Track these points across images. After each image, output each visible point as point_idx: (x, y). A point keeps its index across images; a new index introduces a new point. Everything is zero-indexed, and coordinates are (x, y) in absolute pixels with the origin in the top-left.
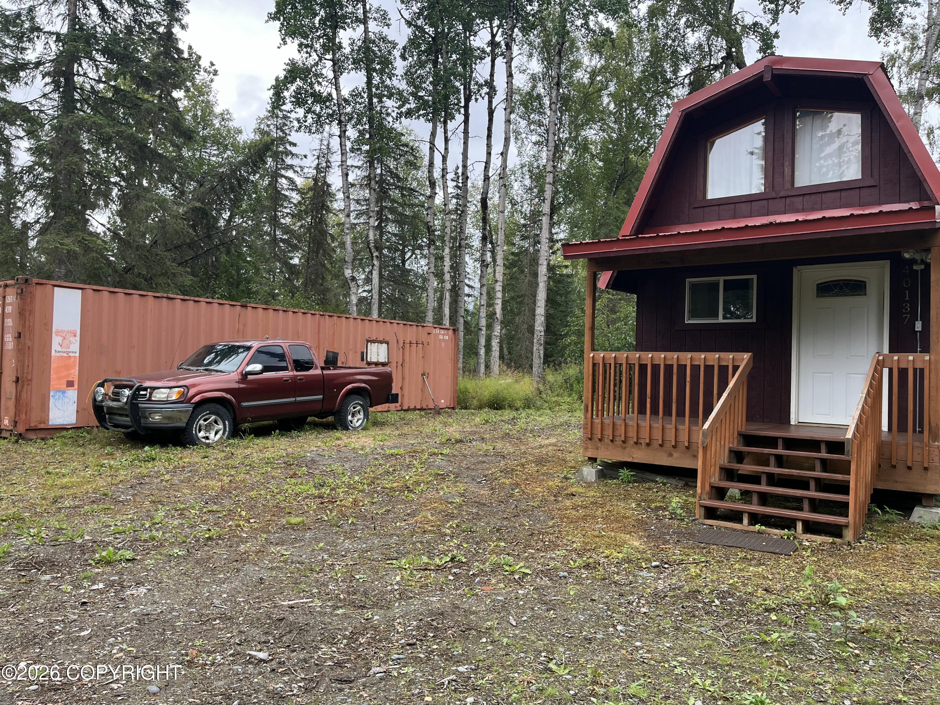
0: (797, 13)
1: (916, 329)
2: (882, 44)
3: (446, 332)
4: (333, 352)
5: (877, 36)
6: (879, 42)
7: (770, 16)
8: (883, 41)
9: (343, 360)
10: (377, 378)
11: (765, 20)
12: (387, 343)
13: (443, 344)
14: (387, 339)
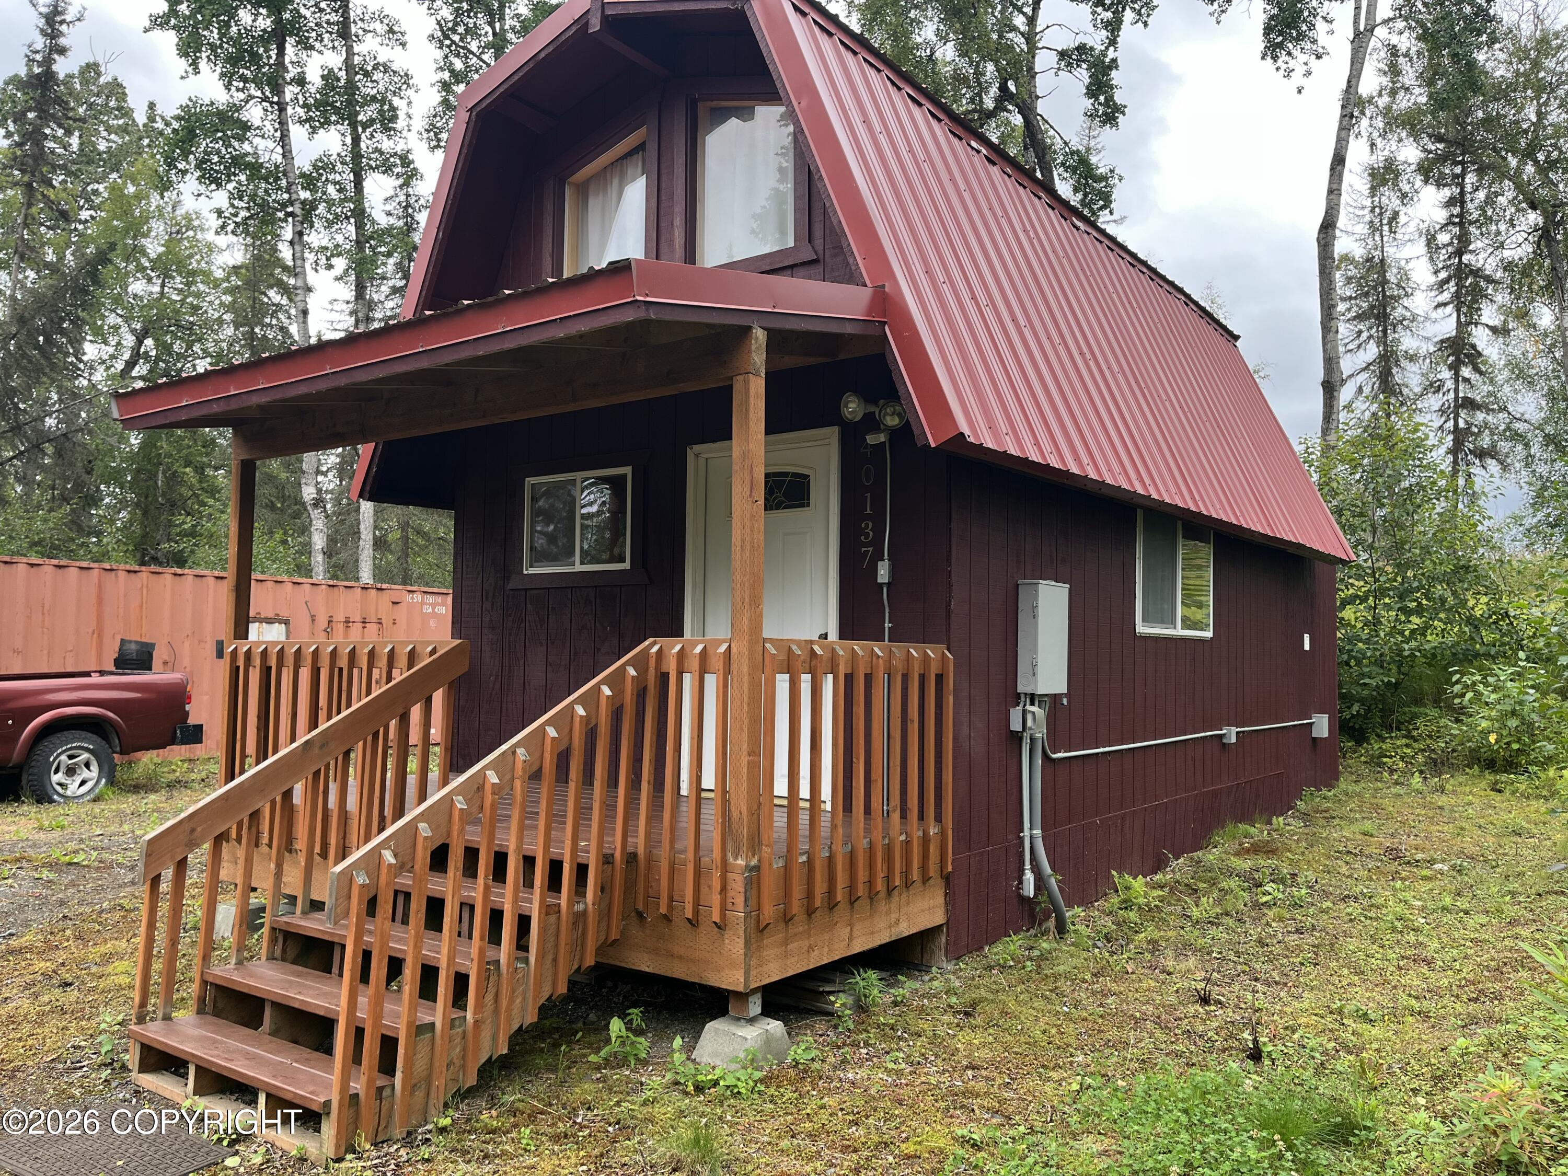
0: (1146, 24)
1: (880, 580)
2: (1282, 72)
3: (439, 599)
4: (137, 642)
5: (1275, 58)
6: (1278, 69)
7: (1104, 33)
8: (1284, 66)
9: (165, 657)
10: (139, 695)
11: (1096, 39)
12: (286, 622)
13: (432, 623)
14: (284, 614)
